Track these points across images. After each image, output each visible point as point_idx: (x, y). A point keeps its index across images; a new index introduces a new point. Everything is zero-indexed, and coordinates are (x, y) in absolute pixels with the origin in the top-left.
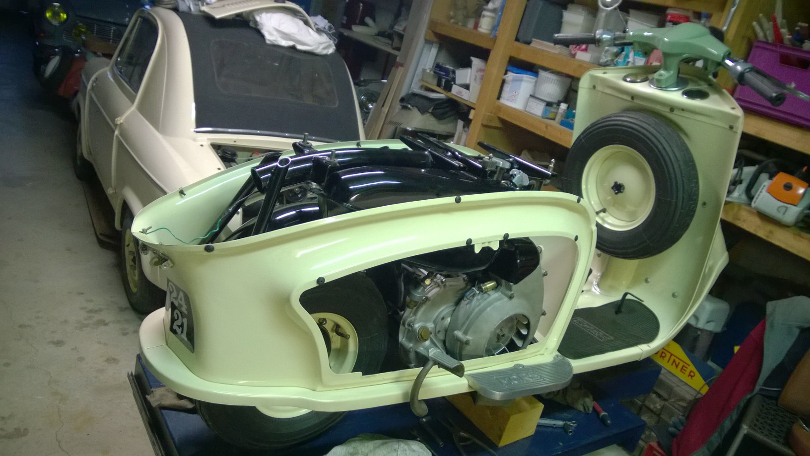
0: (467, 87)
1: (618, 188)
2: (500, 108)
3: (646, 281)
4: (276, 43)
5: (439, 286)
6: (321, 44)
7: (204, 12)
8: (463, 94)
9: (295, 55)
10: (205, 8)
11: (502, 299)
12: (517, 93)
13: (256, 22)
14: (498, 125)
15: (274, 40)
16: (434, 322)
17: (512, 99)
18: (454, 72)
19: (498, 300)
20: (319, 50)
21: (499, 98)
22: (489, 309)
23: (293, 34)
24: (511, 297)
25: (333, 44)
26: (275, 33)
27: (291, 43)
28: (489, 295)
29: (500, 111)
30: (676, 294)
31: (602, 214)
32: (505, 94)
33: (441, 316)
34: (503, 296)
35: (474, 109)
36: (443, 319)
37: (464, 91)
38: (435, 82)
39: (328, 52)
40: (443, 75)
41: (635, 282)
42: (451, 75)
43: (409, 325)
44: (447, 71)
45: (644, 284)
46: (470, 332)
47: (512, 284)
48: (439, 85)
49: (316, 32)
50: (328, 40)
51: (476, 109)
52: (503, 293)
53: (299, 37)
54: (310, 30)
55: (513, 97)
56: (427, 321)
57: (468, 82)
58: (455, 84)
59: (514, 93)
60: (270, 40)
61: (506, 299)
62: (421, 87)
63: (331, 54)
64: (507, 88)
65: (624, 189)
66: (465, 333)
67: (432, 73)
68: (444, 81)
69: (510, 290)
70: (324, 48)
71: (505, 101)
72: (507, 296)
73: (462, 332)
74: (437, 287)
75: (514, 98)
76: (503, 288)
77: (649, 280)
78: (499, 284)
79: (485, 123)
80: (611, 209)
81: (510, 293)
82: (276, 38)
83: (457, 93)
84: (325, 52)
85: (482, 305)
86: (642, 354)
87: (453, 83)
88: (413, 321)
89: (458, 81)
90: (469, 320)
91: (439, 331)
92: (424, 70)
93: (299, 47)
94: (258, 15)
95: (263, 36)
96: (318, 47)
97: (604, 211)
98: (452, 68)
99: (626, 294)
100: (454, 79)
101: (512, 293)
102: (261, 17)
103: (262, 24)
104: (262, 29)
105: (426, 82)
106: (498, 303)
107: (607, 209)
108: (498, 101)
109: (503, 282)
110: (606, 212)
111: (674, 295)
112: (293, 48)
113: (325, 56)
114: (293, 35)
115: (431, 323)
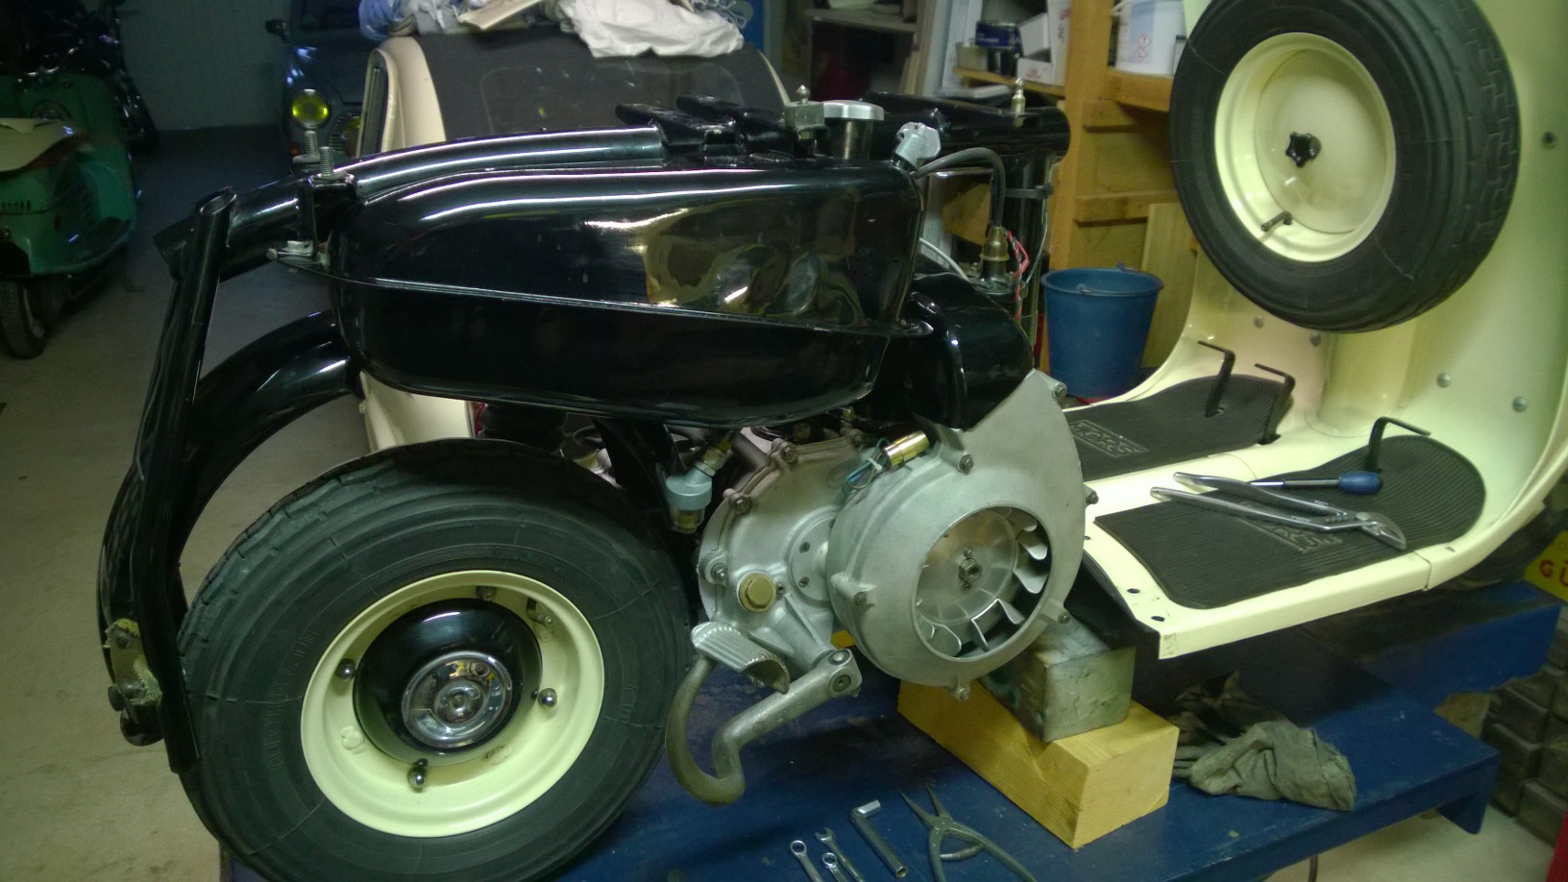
0: (1045, 56)
1: (1302, 149)
2: (1117, 84)
3: (1442, 382)
4: (613, 53)
5: (777, 467)
6: (708, 33)
7: (465, 24)
8: (1039, 74)
9: (656, 70)
10: (467, 17)
11: (942, 474)
12: (1147, 41)
13: (569, 21)
14: (1123, 120)
15: (608, 48)
16: (786, 558)
17: (1139, 58)
18: (1017, 33)
19: (930, 477)
20: (707, 48)
21: (1112, 62)
22: (904, 507)
23: (642, 25)
24: (965, 467)
25: (737, 31)
26: (606, 33)
27: (643, 47)
28: (910, 469)
29: (1118, 89)
30: (1523, 402)
31: (1281, 230)
32: (1123, 52)
33: (799, 542)
34: (946, 466)
35: (1062, 98)
36: (805, 547)
37: (1041, 65)
38: (984, 63)
39: (728, 48)
40: (996, 44)
41: (1411, 391)
42: (1012, 41)
43: (715, 575)
44: (1004, 35)
45: (1436, 390)
46: (865, 573)
47: (957, 430)
48: (991, 68)
49: (695, 12)
50: (724, 22)
51: (1067, 98)
52: (945, 459)
53: (656, 30)
54: (683, 12)
55: (1140, 50)
56: (766, 560)
57: (1045, 45)
58: (1022, 56)
59: (1141, 41)
60: (598, 50)
61: (952, 473)
62: (962, 83)
63: (736, 52)
64: (1125, 35)
65: (1318, 148)
66: (857, 576)
67: (975, 47)
68: (998, 56)
69: (958, 446)
70: (716, 42)
71: (1127, 66)
72: (953, 464)
73: (850, 574)
74: (773, 470)
75: (1142, 53)
76: (943, 447)
77: (1447, 378)
78: (933, 440)
79: (1090, 123)
80: (1300, 212)
81: (958, 455)
82: (612, 42)
83: (1029, 76)
84: (719, 50)
85: (891, 496)
86: (1429, 572)
87: (1017, 56)
88: (724, 562)
89: (1029, 48)
90: (861, 541)
91: (805, 582)
92: (959, 46)
93: (662, 50)
94: (569, 5)
95: (584, 45)
96: (702, 42)
97: (1286, 219)
98: (1012, 25)
99: (1380, 424)
100: (1019, 48)
101: (965, 453)
102: (574, 8)
103: (578, 21)
104: (580, 31)
105: (969, 69)
106: (931, 486)
107: (1294, 213)
108: (1111, 68)
109: (939, 428)
110: (1294, 222)
111: (1517, 406)
112: (649, 54)
113: (721, 58)
114: (643, 29)
115: (779, 564)
